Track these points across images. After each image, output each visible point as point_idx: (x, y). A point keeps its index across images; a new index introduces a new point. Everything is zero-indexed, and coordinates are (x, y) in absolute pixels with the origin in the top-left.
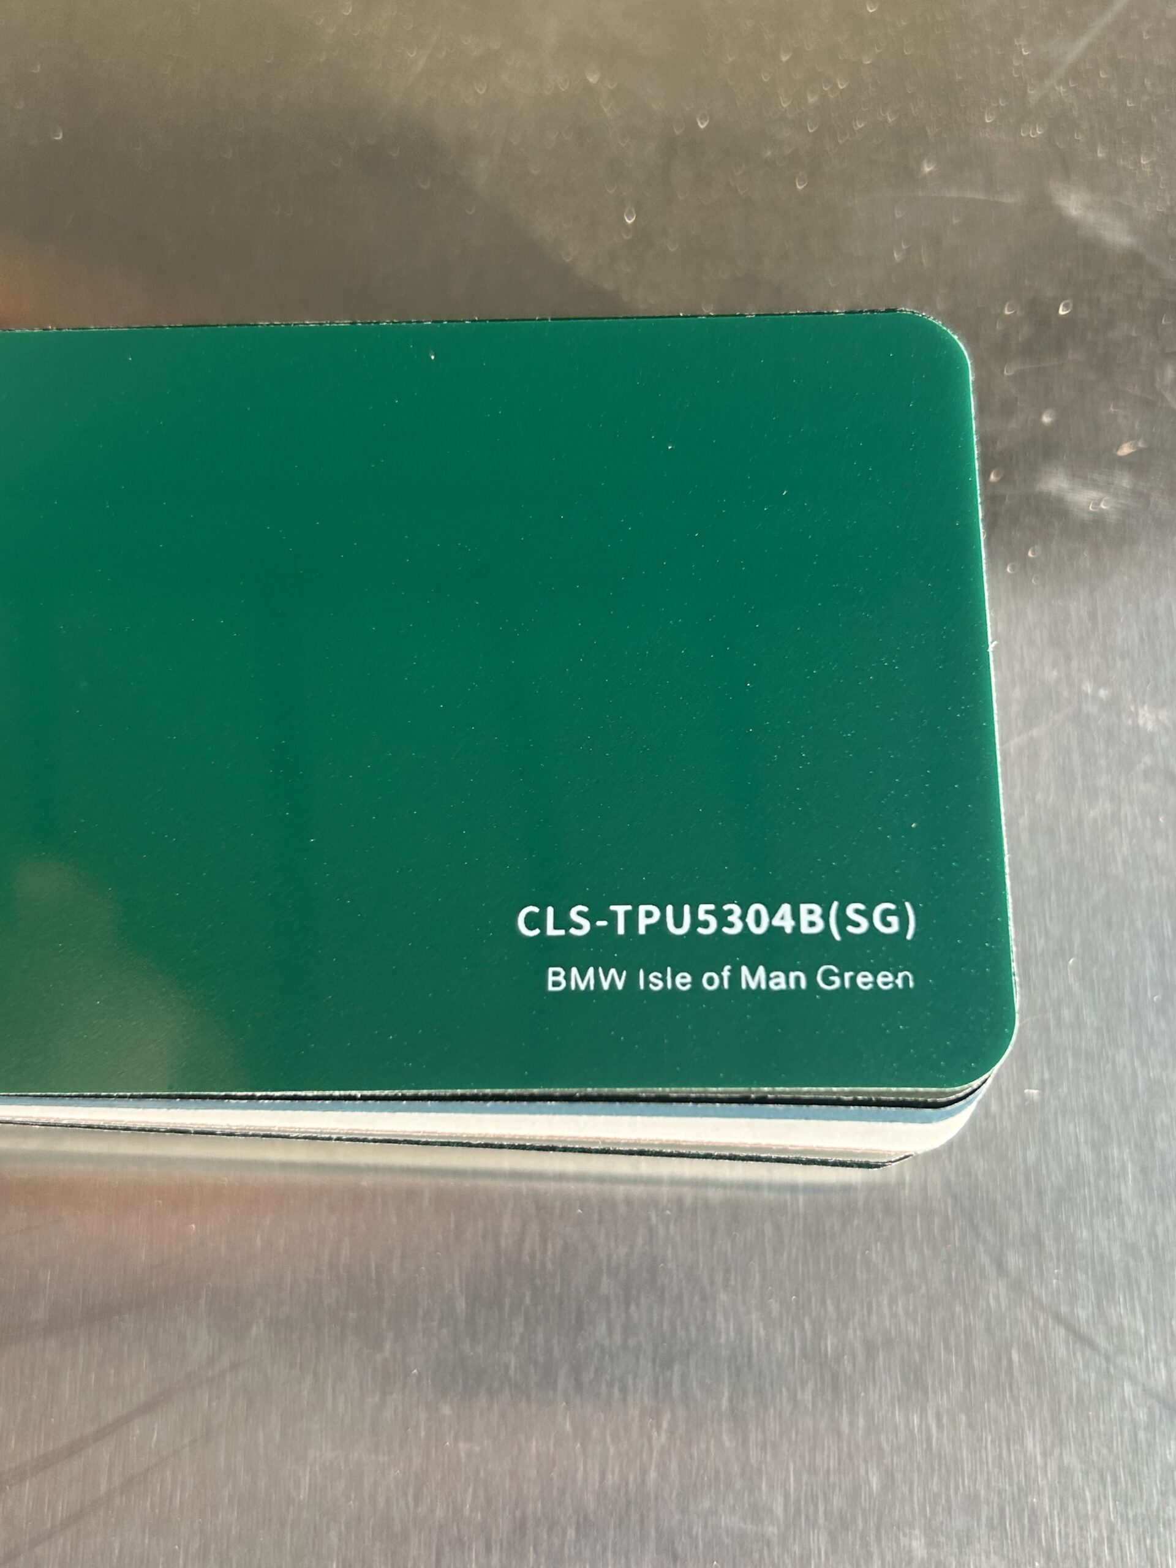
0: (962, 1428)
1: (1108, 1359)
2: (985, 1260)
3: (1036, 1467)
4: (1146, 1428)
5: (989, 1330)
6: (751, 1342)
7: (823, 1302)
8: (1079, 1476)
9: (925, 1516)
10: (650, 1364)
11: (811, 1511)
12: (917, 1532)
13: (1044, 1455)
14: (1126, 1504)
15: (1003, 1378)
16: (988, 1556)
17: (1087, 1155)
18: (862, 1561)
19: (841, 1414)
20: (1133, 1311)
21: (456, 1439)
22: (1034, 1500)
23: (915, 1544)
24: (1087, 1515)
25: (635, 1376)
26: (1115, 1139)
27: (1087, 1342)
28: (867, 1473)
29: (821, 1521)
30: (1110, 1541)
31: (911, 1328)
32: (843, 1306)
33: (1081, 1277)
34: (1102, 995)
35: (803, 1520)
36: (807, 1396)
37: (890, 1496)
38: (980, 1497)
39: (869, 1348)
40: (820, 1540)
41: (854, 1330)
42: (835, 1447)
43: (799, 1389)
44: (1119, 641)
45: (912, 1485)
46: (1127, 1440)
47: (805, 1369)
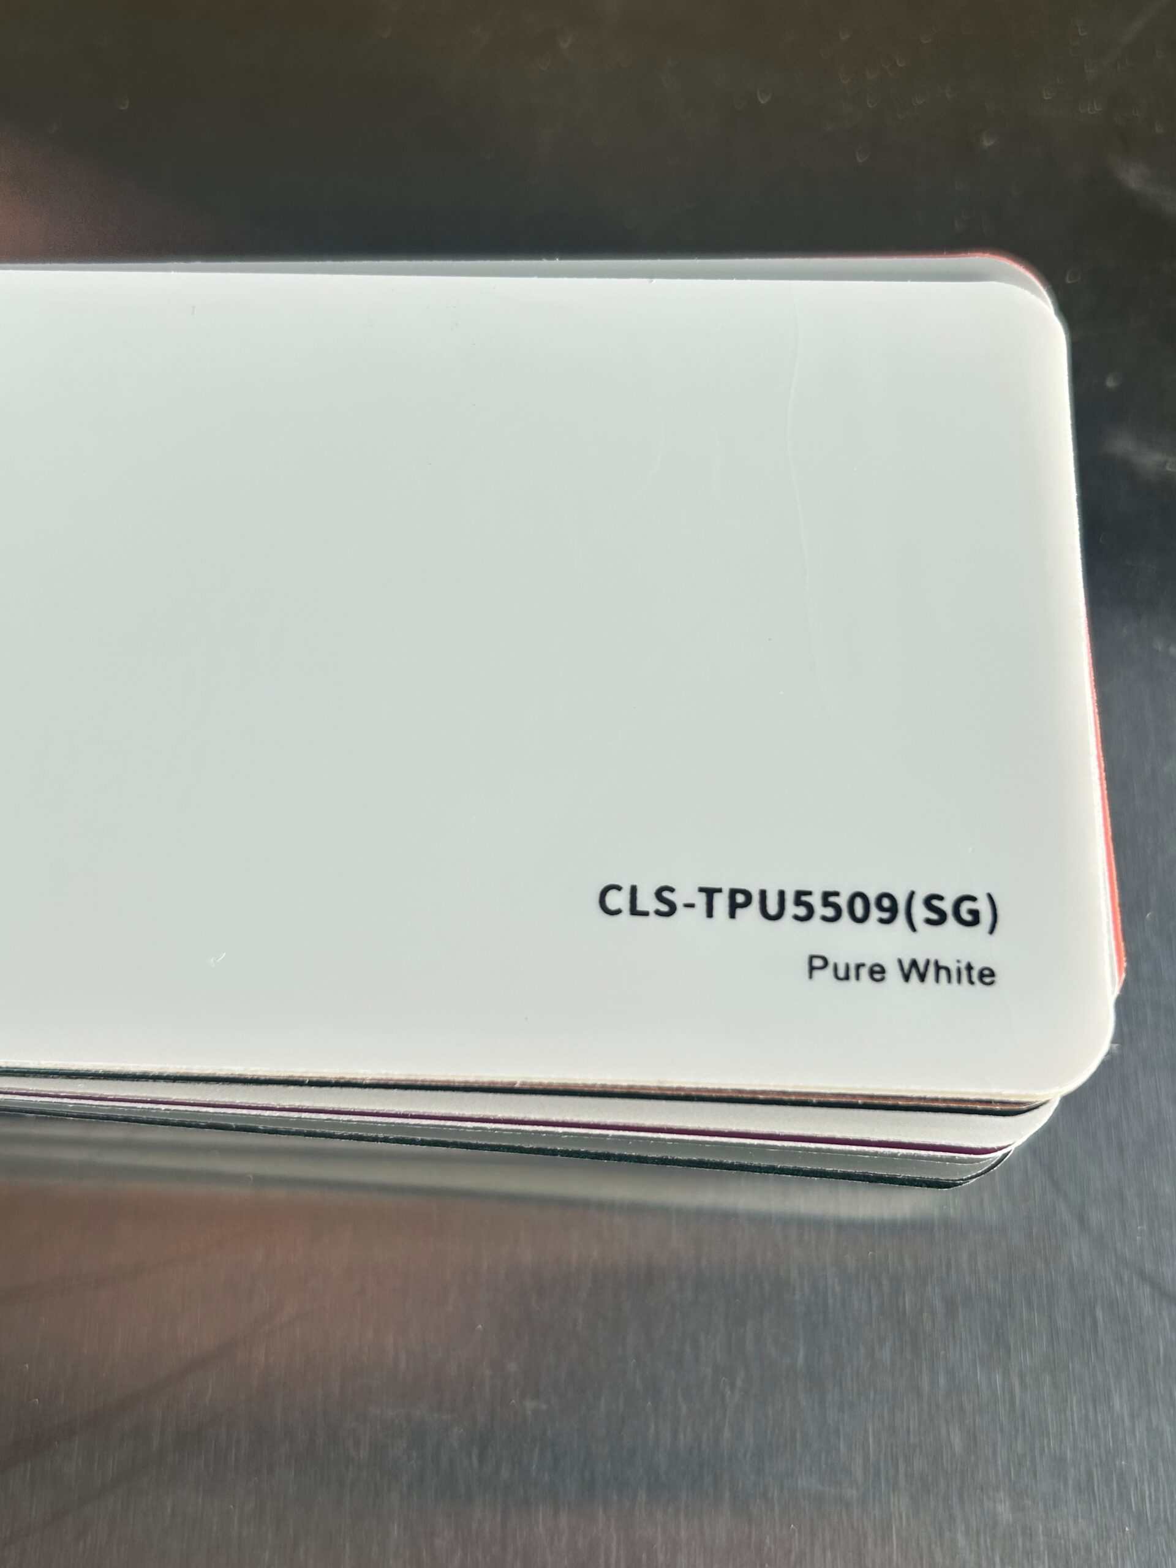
0: (1046, 1389)
2: (1066, 1215)
3: (1124, 1429)
5: (1072, 1289)
6: (827, 1299)
7: (901, 1257)
8: (1168, 1437)
9: (1010, 1479)
10: (722, 1321)
11: (891, 1473)
12: (1002, 1495)
13: (1132, 1416)
15: (1088, 1337)
16: (1075, 1521)
18: (945, 1525)
19: (921, 1372)
21: (522, 1398)
22: (1123, 1463)
23: (1000, 1508)
25: (708, 1333)
28: (948, 1431)
29: (902, 1482)
31: (991, 1285)
32: (921, 1261)
33: (1166, 1234)
35: (883, 1482)
36: (885, 1354)
37: (973, 1458)
38: (1066, 1459)
39: (949, 1304)
40: (901, 1504)
41: (933, 1286)
42: (915, 1409)
43: (877, 1349)
45: (995, 1445)
47: (883, 1327)
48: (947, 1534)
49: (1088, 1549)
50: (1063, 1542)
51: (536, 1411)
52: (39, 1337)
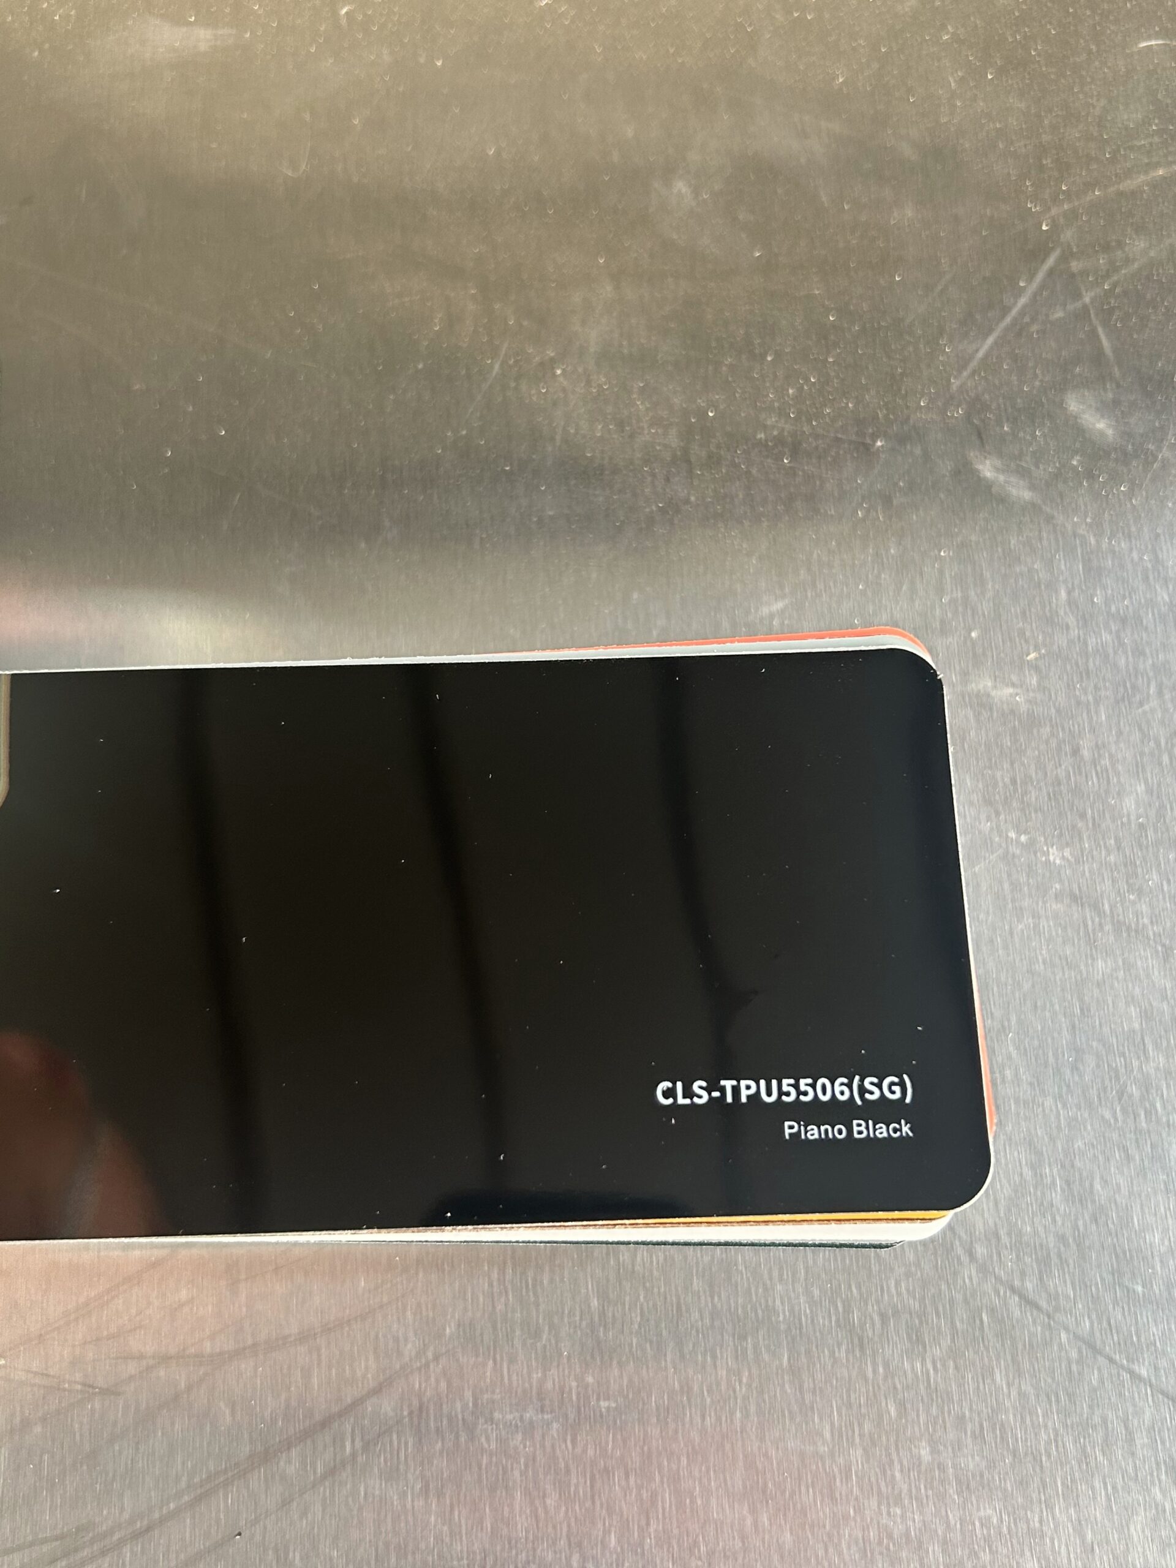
0: (951, 1370)
1: (1049, 1317)
2: (960, 1251)
3: (1003, 1394)
4: (1078, 1362)
5: (966, 1301)
6: (801, 1318)
7: (849, 1287)
8: (1032, 1397)
9: (929, 1434)
10: (731, 1339)
11: (850, 1434)
12: (923, 1444)
13: (1008, 1385)
14: (1066, 1416)
15: (977, 1333)
16: (973, 1456)
17: (1028, 1173)
18: (887, 1466)
19: (866, 1364)
20: (1065, 1282)
21: (598, 1400)
22: (1003, 1416)
23: (923, 1452)
24: (1039, 1424)
25: (721, 1347)
26: (1047, 1161)
27: (1034, 1305)
28: (887, 1403)
29: (857, 1440)
30: (1056, 1441)
31: (911, 1301)
32: (864, 1290)
33: (1028, 1260)
34: (1033, 1059)
35: (845, 1440)
36: (842, 1354)
37: (904, 1421)
38: (965, 1417)
39: (884, 1317)
40: (857, 1454)
41: (873, 1306)
42: (863, 1390)
43: (836, 1350)
44: (1033, 799)
45: (918, 1411)
46: (1064, 1371)
47: (840, 1336)
48: (889, 1472)
49: (982, 1476)
50: (965, 1472)
51: (608, 1409)
52: (259, 1382)
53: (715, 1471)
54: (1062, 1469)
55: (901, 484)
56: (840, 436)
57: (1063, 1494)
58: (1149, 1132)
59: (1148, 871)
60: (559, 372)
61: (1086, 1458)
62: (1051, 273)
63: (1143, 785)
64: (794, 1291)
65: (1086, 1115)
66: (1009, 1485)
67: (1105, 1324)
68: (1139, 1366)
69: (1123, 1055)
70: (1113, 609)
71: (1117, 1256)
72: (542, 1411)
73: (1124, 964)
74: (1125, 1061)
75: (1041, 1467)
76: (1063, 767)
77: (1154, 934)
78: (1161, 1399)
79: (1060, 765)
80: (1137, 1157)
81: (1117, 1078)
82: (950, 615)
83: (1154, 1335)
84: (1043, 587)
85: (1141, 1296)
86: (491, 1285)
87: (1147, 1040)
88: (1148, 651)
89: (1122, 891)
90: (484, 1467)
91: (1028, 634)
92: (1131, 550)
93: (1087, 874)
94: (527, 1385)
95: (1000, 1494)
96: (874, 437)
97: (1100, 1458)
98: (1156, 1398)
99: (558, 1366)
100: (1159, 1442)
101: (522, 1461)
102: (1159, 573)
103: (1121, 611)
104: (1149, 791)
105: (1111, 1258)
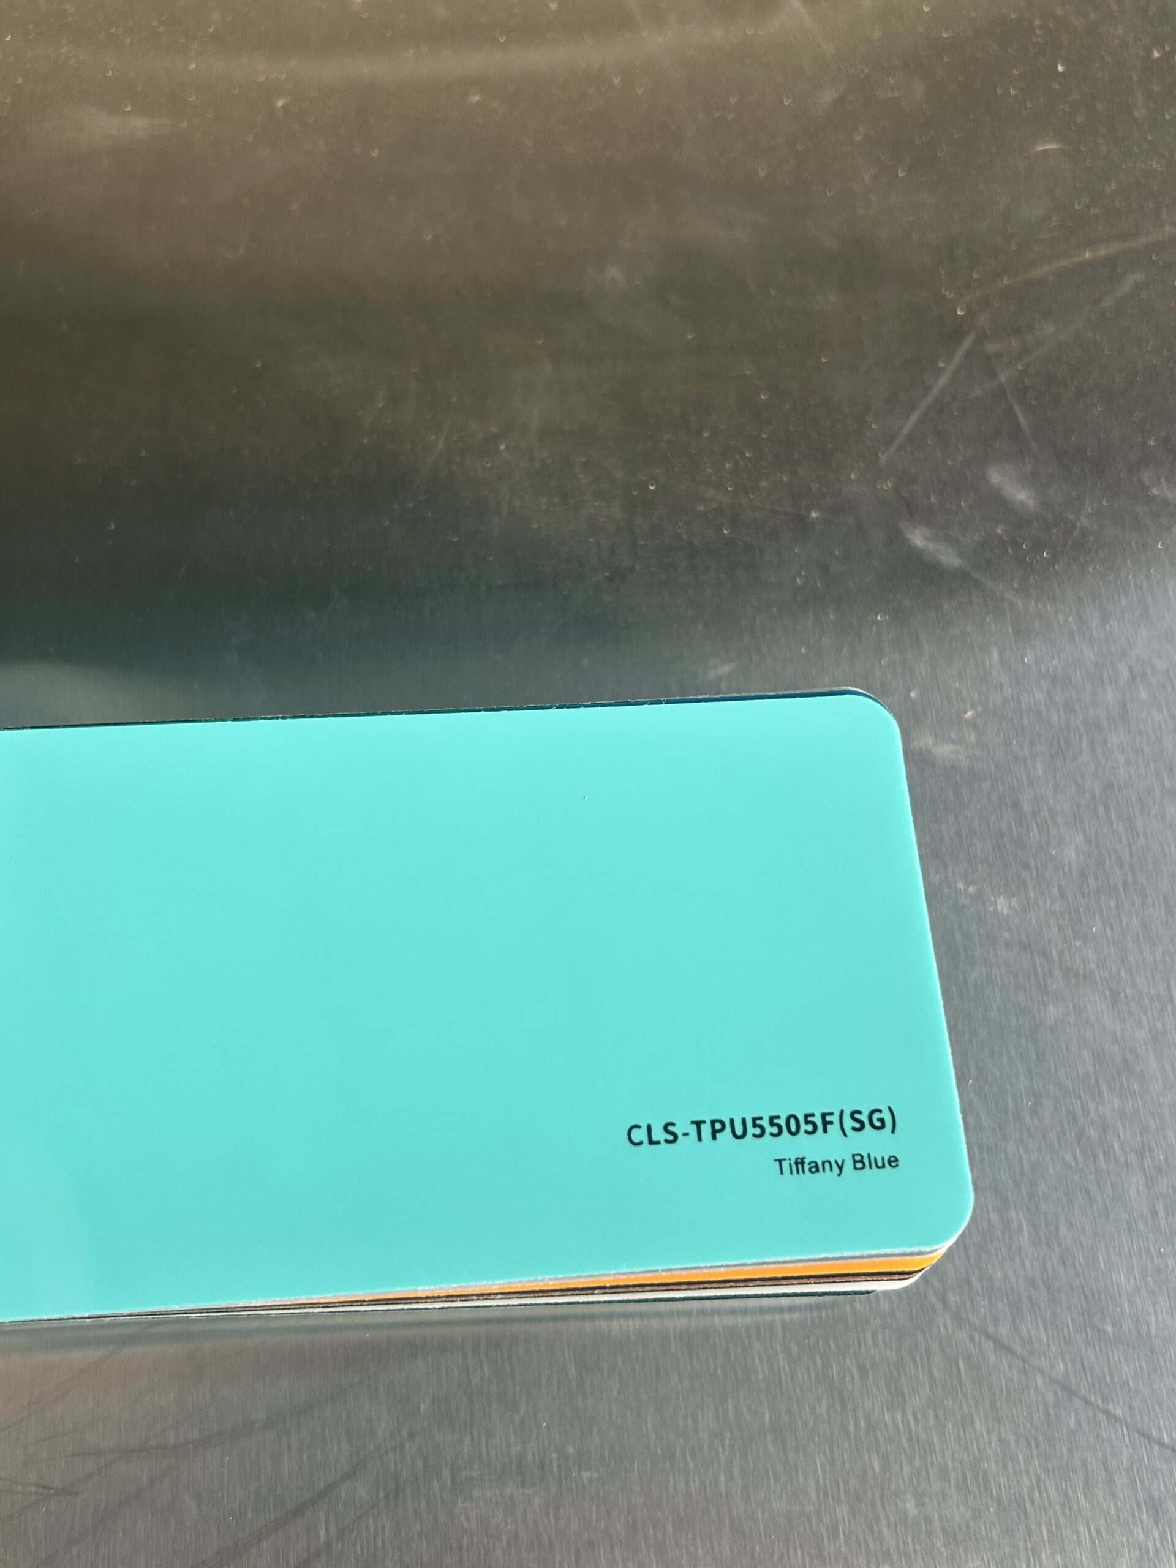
0: (931, 1421)
1: (1024, 1361)
2: (933, 1299)
3: (984, 1441)
4: (1055, 1406)
5: (942, 1349)
6: (781, 1376)
7: (827, 1342)
8: (1013, 1443)
9: (913, 1486)
10: (711, 1401)
11: (835, 1491)
12: (909, 1497)
13: (988, 1433)
14: (1046, 1460)
15: (955, 1382)
16: (958, 1508)
18: (874, 1523)
19: (848, 1419)
20: (1037, 1325)
21: (580, 1471)
22: (985, 1465)
23: (908, 1505)
24: (1021, 1471)
25: (702, 1410)
26: (1012, 1206)
27: (1009, 1350)
28: (870, 1459)
29: (843, 1497)
30: (1039, 1487)
31: (888, 1352)
32: (841, 1343)
33: (1000, 1305)
34: (993, 1106)
35: (830, 1498)
36: (824, 1410)
37: (888, 1475)
38: (948, 1467)
39: (863, 1371)
40: (843, 1511)
41: (851, 1359)
42: (846, 1445)
43: (817, 1406)
44: (979, 851)
45: (901, 1464)
46: (1042, 1414)
47: (820, 1391)
48: (876, 1528)
49: (968, 1527)
50: (951, 1524)
51: (590, 1480)
52: (226, 1472)
53: (701, 1538)
54: (1046, 1514)
55: (837, 553)
56: (777, 508)
57: (1049, 1541)
58: (1108, 1172)
59: (1091, 919)
60: (502, 447)
61: (1068, 1502)
62: (969, 354)
63: (1081, 836)
64: (772, 1347)
65: (1048, 1158)
66: (994, 1534)
67: (1078, 1365)
68: (1114, 1406)
69: (1079, 1097)
70: (1043, 669)
71: (1086, 1297)
72: (523, 1485)
73: (1074, 1009)
74: (1082, 1104)
75: (1026, 1513)
76: (1005, 819)
77: (1101, 979)
78: (1137, 1439)
79: (1002, 818)
80: (1099, 1199)
81: (1075, 1120)
82: (889, 676)
83: (1126, 1375)
84: (976, 649)
85: (1111, 1336)
86: (465, 1358)
87: (1102, 1083)
88: (1077, 707)
89: (1068, 938)
90: (465, 1547)
91: (964, 693)
92: (1056, 613)
93: (1034, 923)
94: (506, 1459)
95: (986, 1543)
96: (809, 509)
97: (1082, 1501)
98: (1132, 1436)
99: (538, 1437)
100: (1138, 1481)
101: (504, 1538)
102: (1084, 634)
103: (1051, 671)
104: (1088, 841)
105: (1080, 1299)
